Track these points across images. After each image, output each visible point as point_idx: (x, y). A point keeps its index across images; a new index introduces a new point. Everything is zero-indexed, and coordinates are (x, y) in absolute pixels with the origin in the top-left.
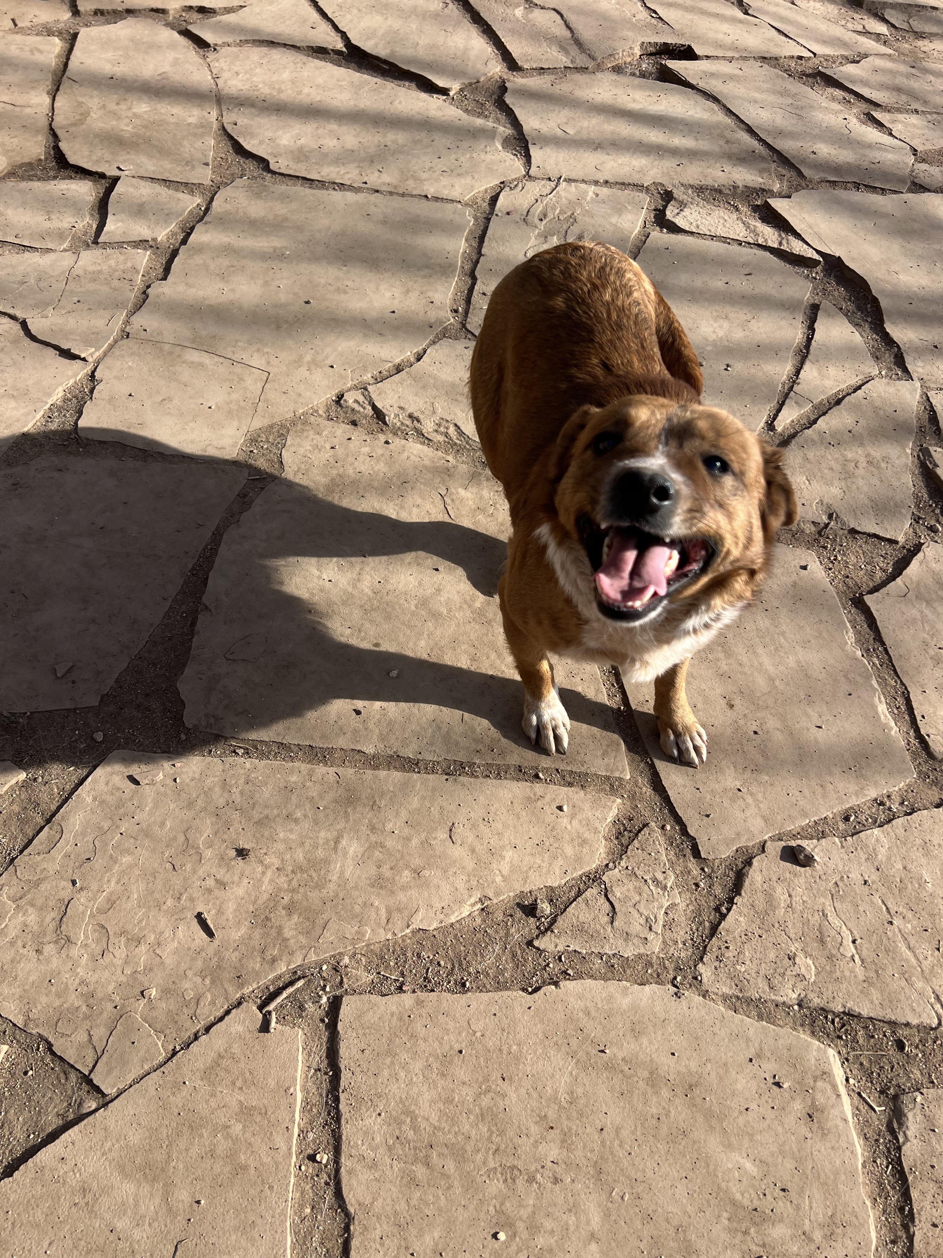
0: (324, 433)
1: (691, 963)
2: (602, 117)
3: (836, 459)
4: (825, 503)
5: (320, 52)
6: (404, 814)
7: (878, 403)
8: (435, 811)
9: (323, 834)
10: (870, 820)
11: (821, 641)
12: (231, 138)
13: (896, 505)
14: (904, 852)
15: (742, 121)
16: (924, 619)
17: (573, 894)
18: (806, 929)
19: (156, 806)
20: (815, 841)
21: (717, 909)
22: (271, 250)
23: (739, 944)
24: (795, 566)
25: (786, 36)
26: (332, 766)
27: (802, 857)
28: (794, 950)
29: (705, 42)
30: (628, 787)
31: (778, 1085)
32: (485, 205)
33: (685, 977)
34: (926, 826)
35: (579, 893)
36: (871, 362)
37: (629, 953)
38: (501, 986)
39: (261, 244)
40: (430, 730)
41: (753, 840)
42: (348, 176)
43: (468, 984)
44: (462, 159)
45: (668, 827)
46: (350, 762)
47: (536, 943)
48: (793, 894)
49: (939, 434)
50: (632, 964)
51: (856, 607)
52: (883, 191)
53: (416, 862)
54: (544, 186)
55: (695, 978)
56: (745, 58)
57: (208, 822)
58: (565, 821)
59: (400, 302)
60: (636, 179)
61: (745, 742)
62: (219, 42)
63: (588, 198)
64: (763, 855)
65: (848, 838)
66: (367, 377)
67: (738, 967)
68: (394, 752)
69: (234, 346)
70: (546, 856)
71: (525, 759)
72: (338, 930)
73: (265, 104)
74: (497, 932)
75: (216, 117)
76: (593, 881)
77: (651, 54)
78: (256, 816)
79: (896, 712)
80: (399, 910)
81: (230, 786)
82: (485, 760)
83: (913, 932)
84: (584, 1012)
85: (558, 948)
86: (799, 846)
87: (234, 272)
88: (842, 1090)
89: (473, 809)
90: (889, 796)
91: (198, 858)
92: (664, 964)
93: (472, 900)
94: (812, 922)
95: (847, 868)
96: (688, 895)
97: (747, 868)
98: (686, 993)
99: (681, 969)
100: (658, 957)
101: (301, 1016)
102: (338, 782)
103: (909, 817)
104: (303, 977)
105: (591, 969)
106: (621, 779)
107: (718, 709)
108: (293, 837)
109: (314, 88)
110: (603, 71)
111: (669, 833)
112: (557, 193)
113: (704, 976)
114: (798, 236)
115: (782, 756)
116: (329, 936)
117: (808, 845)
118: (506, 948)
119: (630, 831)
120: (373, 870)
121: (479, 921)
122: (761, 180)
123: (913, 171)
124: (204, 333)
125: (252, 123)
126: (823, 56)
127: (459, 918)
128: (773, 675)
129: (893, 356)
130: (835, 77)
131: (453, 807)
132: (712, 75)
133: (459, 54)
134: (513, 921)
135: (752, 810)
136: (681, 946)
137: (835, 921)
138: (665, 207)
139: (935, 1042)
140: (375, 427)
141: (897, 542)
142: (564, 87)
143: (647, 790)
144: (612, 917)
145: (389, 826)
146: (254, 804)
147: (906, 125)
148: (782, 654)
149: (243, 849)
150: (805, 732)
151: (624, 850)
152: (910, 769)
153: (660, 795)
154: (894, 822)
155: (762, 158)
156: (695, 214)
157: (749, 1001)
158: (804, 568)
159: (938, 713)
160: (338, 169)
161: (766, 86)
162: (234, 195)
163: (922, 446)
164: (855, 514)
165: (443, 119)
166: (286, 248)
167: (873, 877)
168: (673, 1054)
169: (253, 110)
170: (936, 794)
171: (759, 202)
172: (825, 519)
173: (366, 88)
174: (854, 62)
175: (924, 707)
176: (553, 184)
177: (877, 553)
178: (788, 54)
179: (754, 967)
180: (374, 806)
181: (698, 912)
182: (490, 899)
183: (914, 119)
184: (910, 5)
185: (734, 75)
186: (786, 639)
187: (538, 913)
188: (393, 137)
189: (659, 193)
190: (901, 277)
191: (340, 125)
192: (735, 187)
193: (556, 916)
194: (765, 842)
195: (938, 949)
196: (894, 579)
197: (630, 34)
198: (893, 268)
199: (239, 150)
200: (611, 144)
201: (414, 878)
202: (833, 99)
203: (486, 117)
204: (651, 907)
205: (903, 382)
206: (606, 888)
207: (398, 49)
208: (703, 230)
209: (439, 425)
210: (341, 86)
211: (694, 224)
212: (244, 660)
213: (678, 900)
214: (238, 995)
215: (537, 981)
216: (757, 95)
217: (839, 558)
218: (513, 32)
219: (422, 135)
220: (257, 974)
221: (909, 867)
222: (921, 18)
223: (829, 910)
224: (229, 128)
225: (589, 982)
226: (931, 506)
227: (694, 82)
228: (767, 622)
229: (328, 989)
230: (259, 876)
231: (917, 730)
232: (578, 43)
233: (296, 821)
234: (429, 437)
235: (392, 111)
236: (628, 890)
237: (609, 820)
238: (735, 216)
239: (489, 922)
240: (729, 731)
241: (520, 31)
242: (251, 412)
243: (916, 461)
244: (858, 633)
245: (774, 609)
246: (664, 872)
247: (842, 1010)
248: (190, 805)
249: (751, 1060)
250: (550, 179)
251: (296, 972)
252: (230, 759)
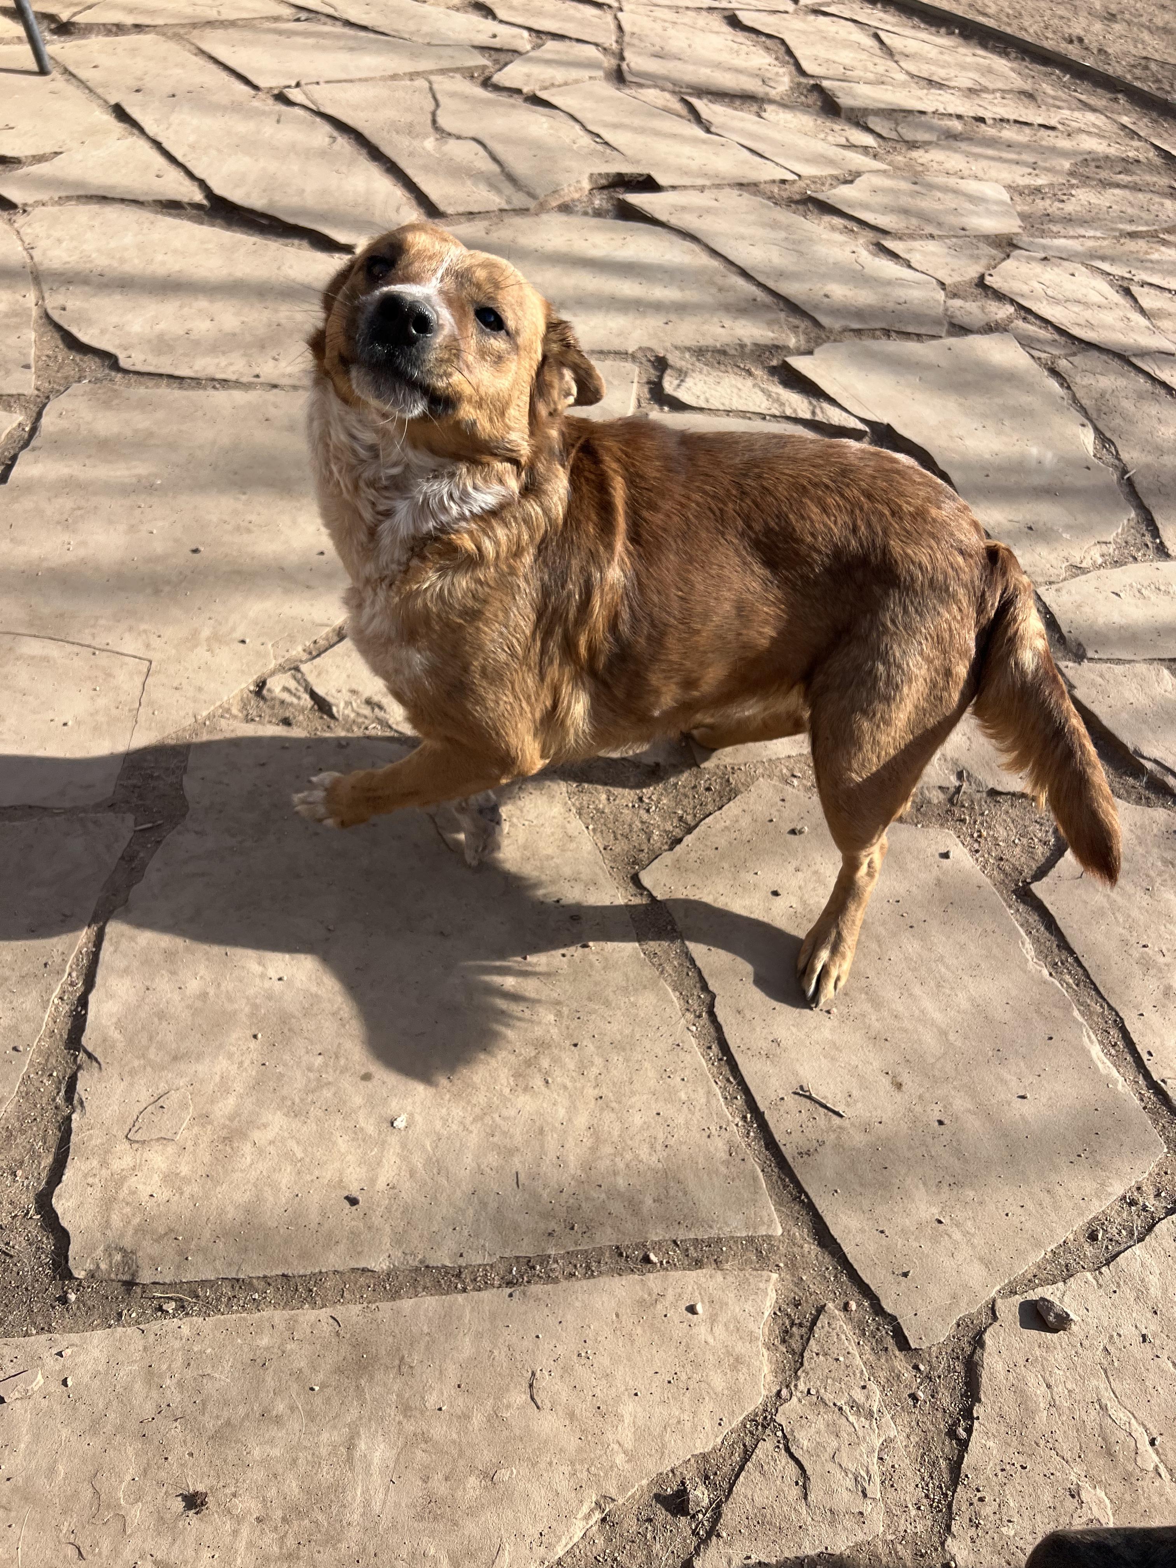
1: (936, 1540)
4: (949, 758)
5: (172, 207)
6: (452, 1370)
8: (501, 1355)
9: (325, 1436)
10: (1124, 1233)
11: (993, 963)
12: (58, 328)
15: (731, 263)
16: (1115, 908)
17: (737, 1457)
18: (1083, 1439)
19: (36, 1438)
20: (1060, 1284)
21: (952, 1434)
22: (134, 480)
23: (997, 1488)
24: (932, 855)
25: (761, 156)
26: (324, 1306)
27: (1050, 1318)
28: (1075, 1480)
29: (666, 169)
30: (783, 1250)
35: (747, 1456)
37: (840, 1547)
39: (119, 473)
41: (976, 1302)
42: (232, 368)
45: (853, 1306)
46: (353, 1292)
47: (695, 1560)
48: (1053, 1383)
49: (1065, 643)
51: (1024, 902)
52: (919, 337)
53: (486, 1457)
56: (718, 186)
57: (130, 1451)
58: (702, 1331)
60: (616, 344)
61: (929, 1140)
62: (30, 201)
64: (997, 1324)
65: (1103, 1270)
66: (297, 651)
67: (1004, 1530)
68: (421, 1262)
69: (93, 626)
70: (686, 1400)
71: (624, 1234)
73: (104, 280)
74: (632, 1557)
75: (34, 302)
76: (763, 1426)
77: (603, 188)
78: (210, 1424)
79: (1113, 1052)
80: (470, 1555)
81: (161, 1376)
82: (563, 1246)
86: (1041, 1298)
87: (82, 516)
89: (559, 1339)
90: (1139, 1189)
91: (120, 1526)
92: (896, 1552)
93: (585, 1509)
94: (1088, 1425)
95: (1114, 1321)
96: (906, 1418)
97: (979, 1351)
99: (922, 1556)
100: (885, 1542)
102: (338, 1334)
106: (769, 1237)
107: (881, 1093)
108: (275, 1453)
109: (170, 254)
110: (548, 212)
111: (856, 1316)
113: (958, 1559)
114: (833, 401)
115: (985, 1153)
119: (801, 1326)
120: (417, 1488)
121: (600, 1542)
122: (771, 335)
123: (947, 310)
124: (45, 610)
125: (86, 305)
126: (809, 178)
127: (569, 1546)
128: (944, 1026)
130: (829, 201)
131: (527, 1343)
132: (684, 209)
133: (360, 200)
134: (654, 1529)
135: (964, 1252)
136: (913, 1512)
137: (1121, 1415)
138: (661, 378)
140: (318, 724)
142: (503, 234)
143: (811, 1248)
144: (804, 1487)
145: (432, 1400)
146: (204, 1403)
147: (925, 254)
148: (948, 991)
149: (196, 1494)
150: (1006, 1107)
151: (798, 1360)
152: (1154, 1139)
153: (833, 1256)
154: (1156, 1229)
155: (767, 307)
156: (700, 385)
158: (945, 855)
159: (1167, 1044)
160: (216, 361)
161: (752, 218)
162: (71, 407)
164: (992, 770)
166: (156, 476)
167: (1152, 1327)
169: (87, 288)
171: (774, 363)
172: (954, 781)
173: (242, 251)
174: (846, 182)
175: (1147, 1039)
177: (1030, 819)
178: (768, 178)
179: (1027, 1523)
180: (402, 1367)
181: (925, 1446)
182: (613, 1500)
183: (931, 246)
184: (894, 110)
185: (710, 208)
186: (947, 967)
187: (692, 1507)
189: (650, 361)
190: (967, 443)
191: (211, 302)
192: (742, 346)
193: (719, 1506)
194: (994, 1301)
197: (574, 164)
198: (955, 432)
199: (72, 343)
201: (486, 1487)
202: (833, 228)
204: (857, 1454)
206: (785, 1436)
207: (277, 198)
208: (715, 404)
210: (206, 250)
211: (702, 397)
212: (159, 1139)
213: (893, 1433)
216: (743, 230)
217: (985, 834)
218: (426, 168)
222: (909, 124)
223: (1107, 1396)
224: (56, 316)
227: (663, 218)
228: (917, 944)
230: (228, 1540)
231: (1147, 1075)
232: (511, 178)
233: (278, 1420)
236: (818, 1432)
237: (766, 1314)
238: (749, 382)
239: (617, 1541)
240: (904, 1127)
241: (434, 168)
242: (130, 725)
244: (1036, 941)
245: (922, 924)
246: (864, 1387)
248: (95, 1425)
252: (155, 1325)
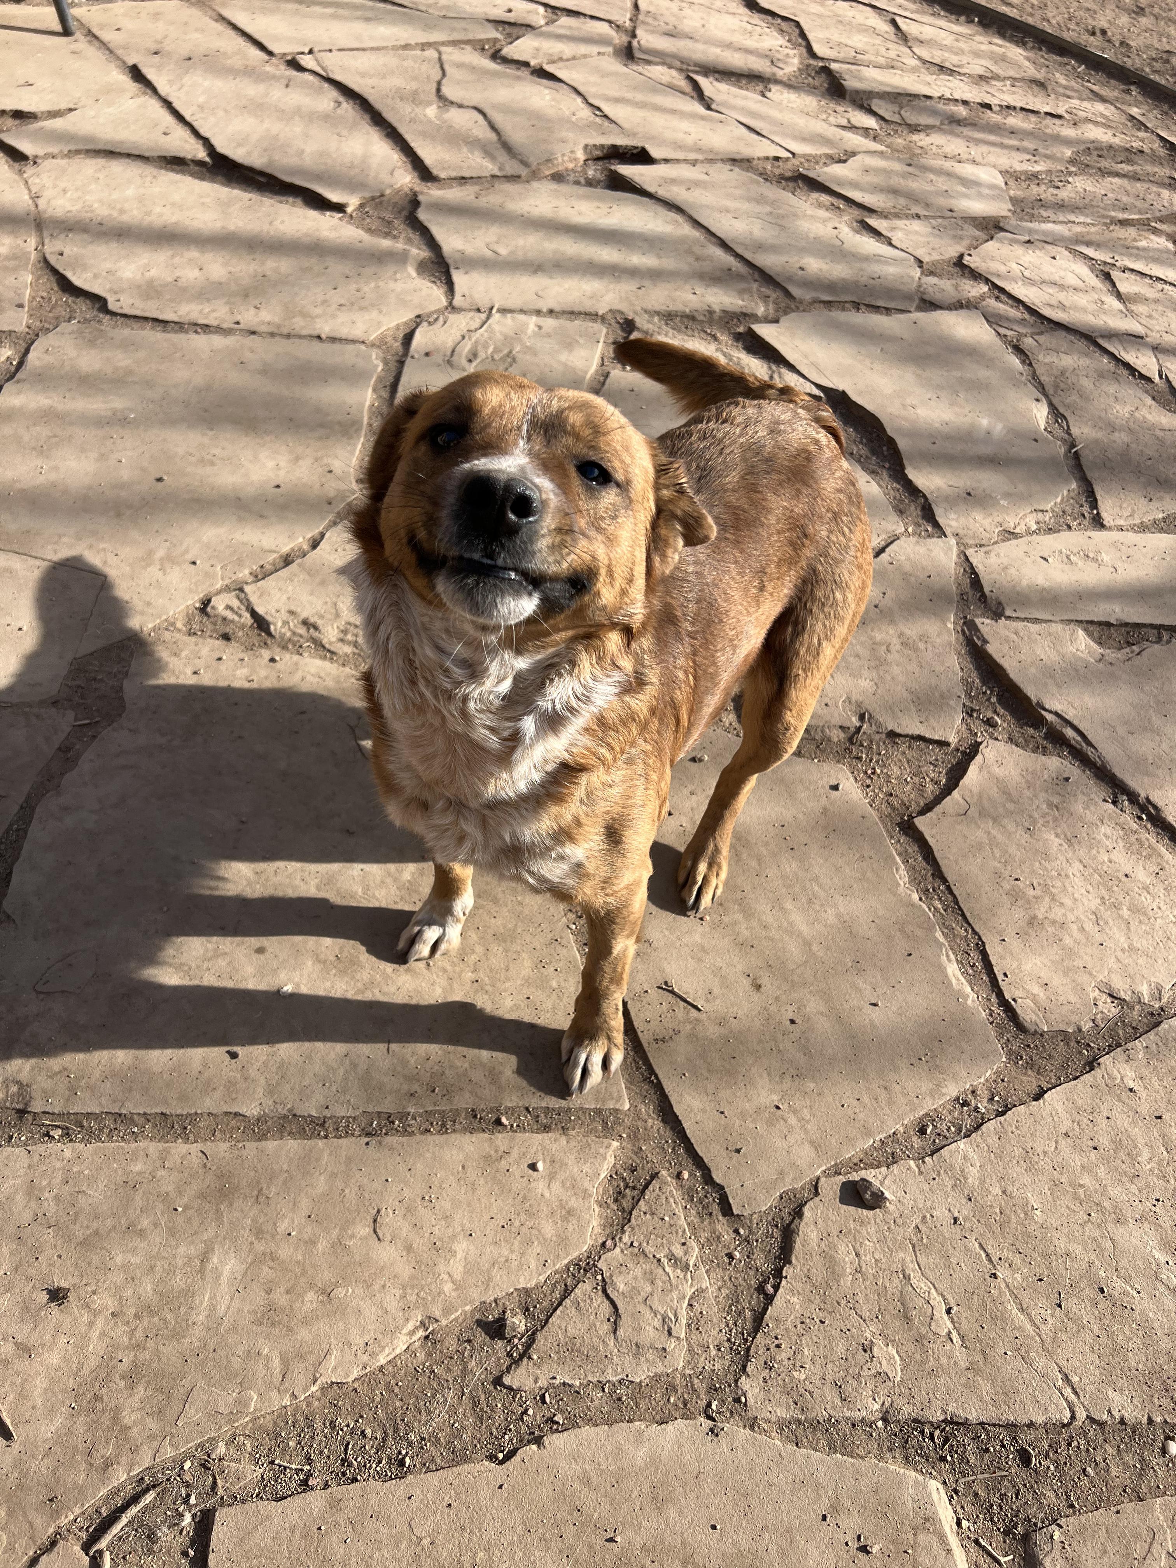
0: (184, 654)
1: (731, 1377)
2: (541, 234)
3: (862, 643)
4: (853, 700)
5: (176, 163)
6: (305, 1204)
7: (907, 568)
8: (351, 1193)
9: (182, 1250)
10: (953, 1129)
11: (866, 885)
12: (55, 271)
13: (942, 696)
14: (1001, 1169)
15: (713, 234)
16: (992, 842)
17: (557, 1295)
18: (883, 1302)
20: (884, 1169)
21: (761, 1289)
22: (109, 413)
23: (794, 1338)
24: (823, 787)
25: (758, 134)
26: (196, 1142)
27: (868, 1196)
28: (869, 1337)
29: (661, 142)
30: (627, 1122)
31: (864, 1549)
32: (397, 345)
33: (722, 1401)
34: (1024, 1130)
35: (566, 1293)
36: (894, 517)
37: (641, 1376)
38: (458, 1457)
39: (95, 406)
40: (341, 1071)
41: (801, 1179)
42: (215, 315)
43: (408, 1461)
44: (366, 289)
45: (686, 1175)
46: (223, 1132)
47: (507, 1380)
48: (861, 1252)
49: (985, 602)
50: (647, 1391)
51: (906, 834)
52: (888, 311)
53: (326, 1276)
54: (472, 318)
55: (737, 1400)
56: (711, 161)
57: (6, 1250)
58: (540, 1186)
59: (288, 472)
60: (588, 306)
61: (779, 1036)
62: (41, 153)
63: (530, 332)
64: (817, 1199)
65: (927, 1159)
66: (244, 574)
67: (796, 1374)
68: (289, 1111)
69: (56, 543)
70: (516, 1243)
71: (481, 1099)
72: (208, 1402)
73: (103, 228)
74: (449, 1370)
75: (34, 247)
76: (586, 1271)
77: (598, 159)
78: (80, 1233)
79: (971, 972)
80: (300, 1356)
81: (41, 1190)
82: (423, 1106)
83: (1024, 1285)
84: (582, 1481)
85: (539, 1384)
86: (863, 1180)
87: (56, 444)
88: (953, 1541)
89: (406, 1183)
90: (973, 1092)
92: (692, 1385)
93: (410, 1326)
94: (890, 1290)
95: (929, 1204)
96: (720, 1273)
97: (796, 1221)
98: (727, 1427)
99: (716, 1390)
100: (683, 1375)
101: (151, 1552)
102: (205, 1166)
103: (1002, 1118)
104: (154, 1486)
105: (588, 1408)
106: (617, 1111)
107: (740, 993)
108: (136, 1260)
109: (168, 207)
110: (539, 180)
111: (687, 1184)
112: (490, 326)
113: (749, 1395)
114: (792, 368)
115: (830, 1051)
116: (193, 1413)
117: (872, 1176)
118: (463, 1394)
119: (634, 1188)
120: (258, 1298)
121: (421, 1356)
122: (740, 303)
123: (920, 286)
124: (13, 527)
125: (83, 251)
126: (803, 156)
127: (391, 1356)
128: (809, 938)
129: (919, 509)
130: (819, 179)
131: (377, 1185)
132: (673, 181)
133: (356, 162)
134: (473, 1348)
135: (797, 1135)
136: (714, 1352)
137: (922, 1285)
139: (1070, 1444)
140: (256, 640)
141: (948, 744)
142: (492, 199)
143: (655, 1124)
144: (615, 1323)
145: (283, 1226)
146: (77, 1214)
147: (907, 232)
148: (818, 908)
149: (59, 1289)
150: (857, 1012)
151: (627, 1216)
152: (996, 1050)
153: (672, 1129)
154: (984, 1128)
155: (740, 277)
157: (815, 1425)
158: (835, 788)
159: (1024, 967)
160: (201, 307)
161: (737, 192)
162: (57, 344)
163: (965, 618)
164: (893, 712)
165: (339, 241)
166: (131, 410)
167: (964, 1211)
168: (714, 1527)
169: (86, 236)
170: (1033, 1080)
171: (741, 329)
172: (855, 721)
173: (238, 206)
174: (840, 161)
175: (1005, 962)
176: (483, 316)
177: (925, 761)
178: (762, 154)
179: (818, 1370)
180: (260, 1197)
181: (735, 1298)
182: (437, 1321)
183: (916, 226)
184: (899, 94)
185: (699, 181)
186: (821, 886)
187: (508, 1332)
188: (275, 265)
189: (618, 323)
190: (919, 411)
191: (203, 252)
192: (711, 312)
193: (534, 1333)
194: (818, 1179)
195: (1060, 1306)
196: (949, 793)
197: (570, 135)
198: (908, 401)
199: (66, 286)
200: (554, 266)
201: (322, 1302)
202: (820, 205)
203: (395, 237)
204: (668, 1299)
205: (935, 540)
206: (603, 1280)
207: (277, 158)
209: (345, 632)
210: (203, 204)
212: (63, 992)
213: (705, 1284)
214: (51, 1531)
215: (511, 1440)
216: (728, 203)
217: (878, 771)
218: (425, 135)
219: (312, 261)
220: (81, 1489)
221: (1010, 1189)
222: (913, 108)
223: (912, 1269)
224: (53, 260)
225: (587, 1431)
226: (984, 693)
227: (651, 189)
228: (795, 865)
229: (193, 1501)
230: (83, 1329)
231: (1000, 994)
232: (507, 146)
233: (142, 1234)
234: (332, 649)
235: (272, 233)
236: (635, 1278)
237: (602, 1176)
238: (714, 347)
239: (436, 1356)
240: (757, 1023)
241: (432, 134)
242: (80, 632)
243: (961, 638)
244: (911, 869)
245: (802, 847)
246: (684, 1244)
247: (942, 1418)
249: (824, 1518)
250: (479, 310)
251: (142, 1479)
252: (41, 1148)
